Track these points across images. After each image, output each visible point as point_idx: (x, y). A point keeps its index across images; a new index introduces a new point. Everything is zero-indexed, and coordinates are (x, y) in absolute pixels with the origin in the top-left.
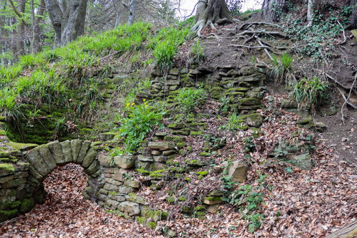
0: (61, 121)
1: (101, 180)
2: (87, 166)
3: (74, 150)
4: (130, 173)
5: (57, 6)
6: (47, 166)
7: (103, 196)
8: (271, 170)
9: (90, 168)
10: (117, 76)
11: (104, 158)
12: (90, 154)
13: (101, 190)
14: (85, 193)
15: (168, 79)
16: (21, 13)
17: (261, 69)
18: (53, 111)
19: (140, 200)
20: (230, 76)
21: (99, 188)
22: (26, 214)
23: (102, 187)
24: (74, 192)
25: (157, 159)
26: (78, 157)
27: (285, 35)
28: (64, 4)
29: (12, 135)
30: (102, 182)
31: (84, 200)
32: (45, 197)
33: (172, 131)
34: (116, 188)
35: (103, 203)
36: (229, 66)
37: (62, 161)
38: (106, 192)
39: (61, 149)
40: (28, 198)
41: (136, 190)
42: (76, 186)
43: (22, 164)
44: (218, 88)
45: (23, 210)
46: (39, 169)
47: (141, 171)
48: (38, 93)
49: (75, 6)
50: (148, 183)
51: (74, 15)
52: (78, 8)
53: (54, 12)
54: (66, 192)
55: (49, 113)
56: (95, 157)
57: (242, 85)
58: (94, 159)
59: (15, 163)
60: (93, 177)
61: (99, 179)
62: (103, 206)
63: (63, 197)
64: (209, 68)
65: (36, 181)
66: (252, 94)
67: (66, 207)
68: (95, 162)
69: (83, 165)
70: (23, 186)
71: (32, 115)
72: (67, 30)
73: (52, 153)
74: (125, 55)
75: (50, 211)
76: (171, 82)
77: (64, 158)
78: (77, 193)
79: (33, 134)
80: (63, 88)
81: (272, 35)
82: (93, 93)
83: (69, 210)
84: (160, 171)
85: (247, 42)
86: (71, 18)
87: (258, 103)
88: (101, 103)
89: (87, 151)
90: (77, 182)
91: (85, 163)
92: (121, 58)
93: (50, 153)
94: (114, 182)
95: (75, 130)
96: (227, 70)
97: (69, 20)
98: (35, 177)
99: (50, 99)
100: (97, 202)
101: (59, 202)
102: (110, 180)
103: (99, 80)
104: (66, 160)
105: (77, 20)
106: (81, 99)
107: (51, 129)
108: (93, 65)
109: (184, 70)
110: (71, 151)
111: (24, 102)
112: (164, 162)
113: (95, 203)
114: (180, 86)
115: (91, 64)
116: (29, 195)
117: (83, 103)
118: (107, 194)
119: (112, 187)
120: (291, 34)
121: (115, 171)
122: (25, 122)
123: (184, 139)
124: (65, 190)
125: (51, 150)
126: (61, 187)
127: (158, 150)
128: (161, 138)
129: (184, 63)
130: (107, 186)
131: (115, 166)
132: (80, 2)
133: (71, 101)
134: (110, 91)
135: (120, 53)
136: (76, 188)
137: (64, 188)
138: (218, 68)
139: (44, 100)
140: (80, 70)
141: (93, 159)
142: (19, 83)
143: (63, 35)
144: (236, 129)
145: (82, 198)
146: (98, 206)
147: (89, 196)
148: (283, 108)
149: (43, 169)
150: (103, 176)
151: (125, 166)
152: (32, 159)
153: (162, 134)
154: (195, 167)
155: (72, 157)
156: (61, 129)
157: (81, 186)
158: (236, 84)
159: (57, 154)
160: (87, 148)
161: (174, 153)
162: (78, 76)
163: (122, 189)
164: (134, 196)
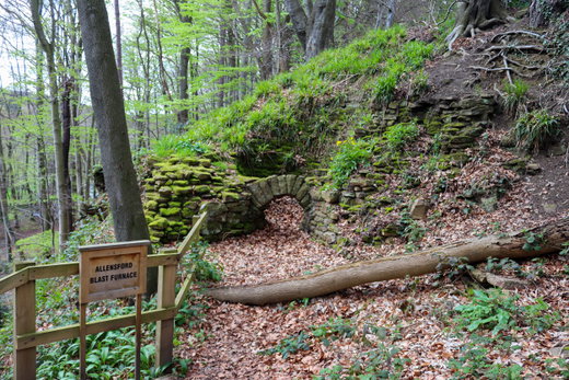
0: (289, 155)
1: (312, 213)
2: (300, 199)
3: (289, 184)
4: (334, 207)
5: (300, 10)
6: (265, 197)
7: (313, 227)
8: (454, 211)
9: (303, 201)
10: (350, 106)
11: (314, 193)
12: (303, 188)
14: (301, 225)
15: (386, 113)
16: (266, 14)
17: (485, 101)
18: (282, 144)
19: (336, 230)
20: (451, 109)
21: (311, 220)
23: (313, 219)
24: (293, 224)
25: (358, 194)
26: (292, 190)
27: (541, 49)
28: (310, 5)
29: (241, 169)
30: (313, 215)
32: (265, 225)
33: (375, 169)
34: (322, 219)
35: (312, 234)
36: (450, 98)
37: (278, 194)
38: (315, 223)
39: (278, 182)
40: (250, 223)
41: (336, 221)
43: (245, 194)
44: (436, 123)
45: (245, 232)
46: (259, 200)
47: (342, 205)
48: (267, 127)
49: (322, 8)
50: (346, 217)
51: (320, 19)
52: (324, 10)
53: (298, 18)
54: (286, 223)
55: (278, 147)
56: (308, 191)
57: (461, 120)
58: (307, 193)
59: (240, 192)
60: (306, 210)
62: (312, 236)
63: (282, 227)
64: (431, 100)
65: (257, 209)
66: (466, 131)
67: (282, 235)
68: (307, 196)
69: (297, 197)
70: (246, 212)
71: (262, 149)
72: (312, 40)
73: (270, 186)
74: (360, 79)
76: (389, 117)
77: (279, 190)
78: (295, 225)
79: (262, 168)
80: (293, 121)
81: (523, 50)
82: (323, 125)
84: (359, 207)
85: (490, 62)
86: (317, 23)
87: (472, 140)
88: (331, 136)
89: (301, 185)
91: (299, 196)
92: (357, 83)
93: (268, 186)
94: (321, 214)
95: (303, 164)
96: (448, 102)
97: (315, 26)
98: (255, 206)
99: (279, 133)
100: (308, 232)
101: (278, 230)
102: (319, 213)
103: (331, 110)
104: (282, 192)
105: (324, 25)
106: (312, 132)
107: (279, 164)
108: (326, 94)
109: (405, 103)
110: (287, 185)
111: (254, 137)
112: (363, 198)
113: (306, 234)
114: (397, 121)
115: (323, 91)
116: (251, 221)
117: (313, 136)
118: (316, 225)
119: (320, 219)
120: (550, 46)
121: (322, 204)
122: (254, 156)
123: (384, 178)
124: (286, 221)
125: (269, 183)
126: (282, 219)
127: (359, 186)
128: (364, 175)
129: (404, 95)
130: (316, 218)
131: (322, 200)
132: (327, 1)
133: (301, 134)
134: (341, 122)
135: (356, 77)
136: (296, 221)
137: (285, 219)
138: (441, 100)
139: (274, 133)
140: (311, 99)
141: (305, 192)
142: (251, 116)
143: (308, 46)
144: (436, 168)
145: (298, 229)
147: (303, 228)
148: (501, 146)
149: (262, 200)
150: (314, 209)
151: (328, 200)
152: (254, 190)
153: (365, 171)
154: (385, 203)
155: (287, 190)
156: (289, 164)
158: (454, 119)
159: (274, 187)
160: (301, 183)
161: (373, 190)
162: (309, 106)
163: (326, 221)
164: (332, 226)
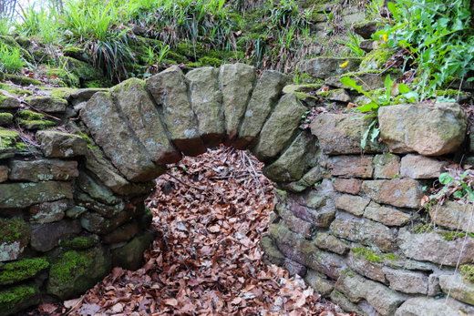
1: (322, 204)
2: (273, 153)
3: (229, 97)
4: (462, 175)
6: (140, 146)
9: (282, 160)
12: (283, 112)
13: (322, 237)
14: (267, 242)
18: (201, 54)
21: (314, 230)
22: (67, 304)
23: (324, 225)
24: (239, 235)
26: (242, 118)
30: (326, 211)
31: (263, 264)
32: (148, 247)
34: (386, 234)
35: (326, 286)
37: (188, 133)
38: (341, 246)
39: (187, 91)
40: (81, 249)
42: (245, 219)
45: (54, 290)
46: (117, 158)
54: (216, 234)
56: (301, 121)
58: (299, 130)
59: (34, 130)
60: (292, 194)
61: (315, 201)
62: (326, 298)
63: (206, 249)
65: (106, 195)
67: (206, 286)
68: (301, 142)
69: (260, 148)
70: (57, 209)
71: (156, 58)
73: (159, 106)
75: (153, 294)
77: (194, 121)
78: (246, 241)
83: (212, 294)
88: (306, 32)
89: (275, 101)
90: (247, 209)
91: (268, 144)
93: (149, 104)
94: (374, 212)
98: (102, 183)
99: (196, 31)
100: (303, 275)
101: (189, 266)
102: (358, 205)
106: (261, 30)
110: (221, 101)
113: (298, 281)
116: (84, 241)
117: (266, 36)
118: (345, 254)
119: (367, 230)
121: (380, 166)
124: (216, 228)
125: (154, 97)
126: (206, 221)
130: (343, 225)
131: (382, 147)
133: (240, 35)
136: (245, 225)
137: (214, 222)
139: (183, 31)
141: (292, 127)
145: (257, 255)
146: (308, 292)
147: (277, 254)
149: (127, 158)
150: (327, 188)
152: (98, 123)
155: (224, 118)
157: (258, 220)
159: (174, 110)
160: (273, 93)
